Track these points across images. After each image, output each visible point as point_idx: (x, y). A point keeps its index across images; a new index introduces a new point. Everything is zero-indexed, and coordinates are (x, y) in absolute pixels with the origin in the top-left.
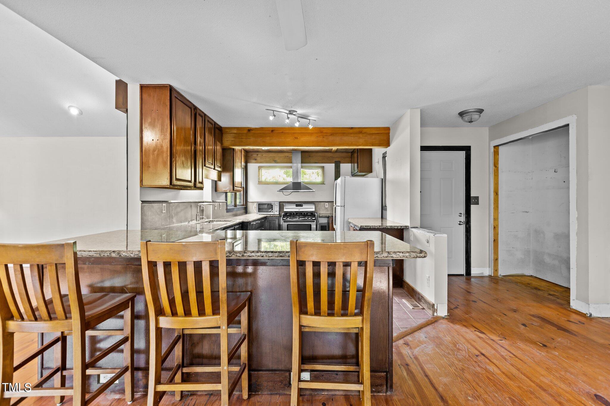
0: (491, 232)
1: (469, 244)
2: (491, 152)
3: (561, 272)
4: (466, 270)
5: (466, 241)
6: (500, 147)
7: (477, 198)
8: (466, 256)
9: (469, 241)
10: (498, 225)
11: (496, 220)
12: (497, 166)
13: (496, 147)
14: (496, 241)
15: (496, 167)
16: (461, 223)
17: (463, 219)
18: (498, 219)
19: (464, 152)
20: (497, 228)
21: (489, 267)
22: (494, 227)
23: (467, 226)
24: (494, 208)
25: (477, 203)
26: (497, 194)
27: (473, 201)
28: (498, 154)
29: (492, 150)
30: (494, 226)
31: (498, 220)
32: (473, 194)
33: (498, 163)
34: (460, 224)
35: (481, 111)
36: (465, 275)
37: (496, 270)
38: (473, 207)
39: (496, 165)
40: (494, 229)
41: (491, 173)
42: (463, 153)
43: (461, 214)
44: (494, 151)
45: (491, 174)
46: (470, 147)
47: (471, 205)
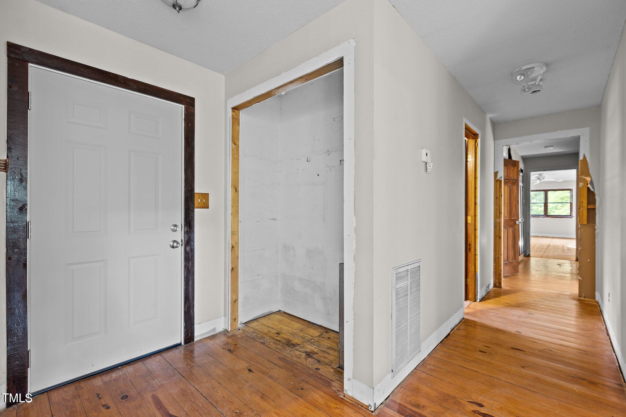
0: (227, 256)
1: (190, 282)
2: (229, 117)
3: (314, 304)
4: (185, 334)
5: (184, 278)
6: (241, 109)
7: (205, 196)
8: (185, 307)
9: (190, 278)
10: (237, 243)
11: (235, 234)
12: (237, 143)
13: (236, 109)
14: (234, 270)
15: (235, 144)
16: (175, 244)
17: (180, 236)
18: (238, 231)
19: (182, 105)
20: (235, 248)
21: (225, 316)
22: (233, 247)
23: (188, 249)
24: (231, 215)
25: (205, 206)
26: (236, 191)
27: (198, 201)
28: (239, 124)
29: (230, 113)
30: (232, 245)
31: (238, 234)
32: (197, 190)
33: (239, 138)
34: (173, 247)
36: (183, 343)
37: (235, 319)
38: (197, 212)
39: (235, 140)
40: (231, 250)
41: (228, 153)
42: (181, 108)
43: (175, 226)
44: (233, 117)
45: (228, 156)
46: (193, 99)
47: (194, 208)
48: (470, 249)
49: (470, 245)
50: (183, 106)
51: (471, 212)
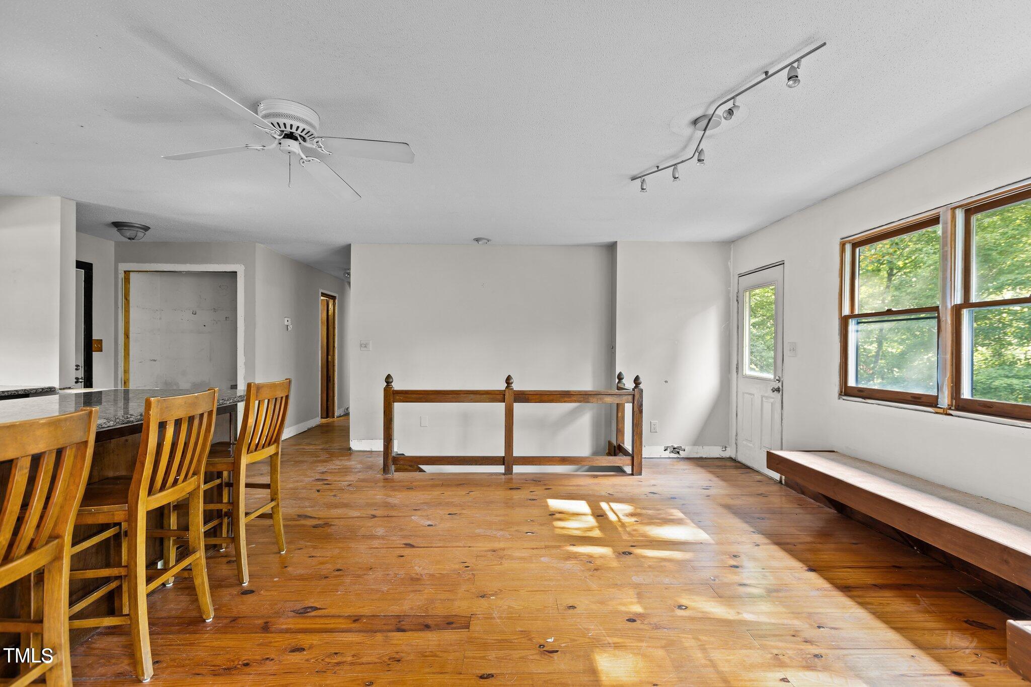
2: (120, 277)
6: (131, 273)
7: (100, 342)
10: (128, 380)
11: (126, 372)
12: (128, 298)
13: (127, 272)
15: (126, 299)
16: (78, 380)
17: (81, 373)
18: (129, 370)
20: (127, 384)
22: (125, 383)
23: (88, 384)
24: (123, 356)
25: (100, 350)
26: (128, 337)
27: (95, 346)
28: (129, 284)
29: (121, 275)
30: (124, 380)
31: (129, 372)
32: (95, 336)
35: (146, 229)
38: (95, 355)
39: (126, 297)
41: (121, 307)
43: (78, 366)
44: (125, 278)
45: (120, 309)
46: (91, 265)
47: (92, 352)
48: (330, 380)
49: (330, 377)
50: (83, 271)
51: (331, 353)
